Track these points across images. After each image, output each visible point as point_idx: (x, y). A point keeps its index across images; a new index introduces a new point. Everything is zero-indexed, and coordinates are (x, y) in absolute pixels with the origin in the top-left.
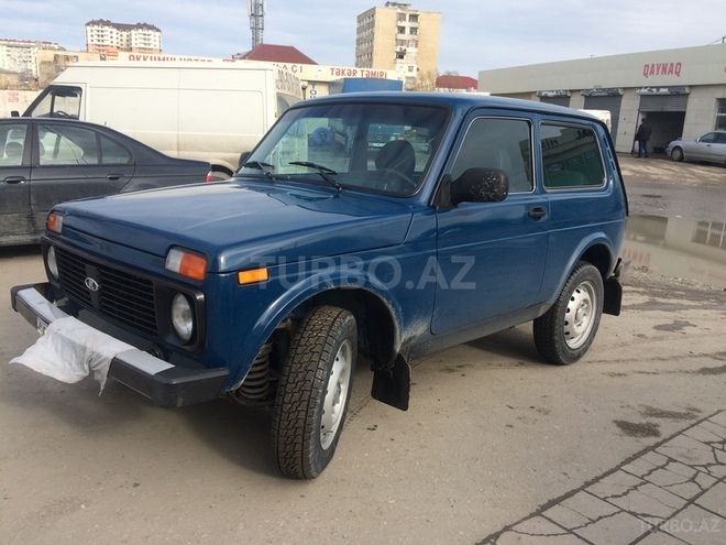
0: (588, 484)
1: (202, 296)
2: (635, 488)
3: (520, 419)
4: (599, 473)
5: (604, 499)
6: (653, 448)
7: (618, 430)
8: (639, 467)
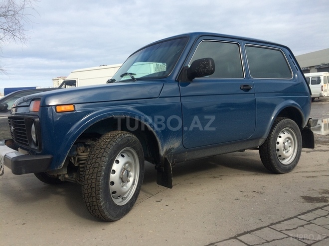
0: (272, 224)
1: (38, 119)
2: (303, 226)
3: (244, 196)
4: (283, 219)
5: (280, 231)
6: (321, 208)
7: (302, 200)
8: (310, 216)
